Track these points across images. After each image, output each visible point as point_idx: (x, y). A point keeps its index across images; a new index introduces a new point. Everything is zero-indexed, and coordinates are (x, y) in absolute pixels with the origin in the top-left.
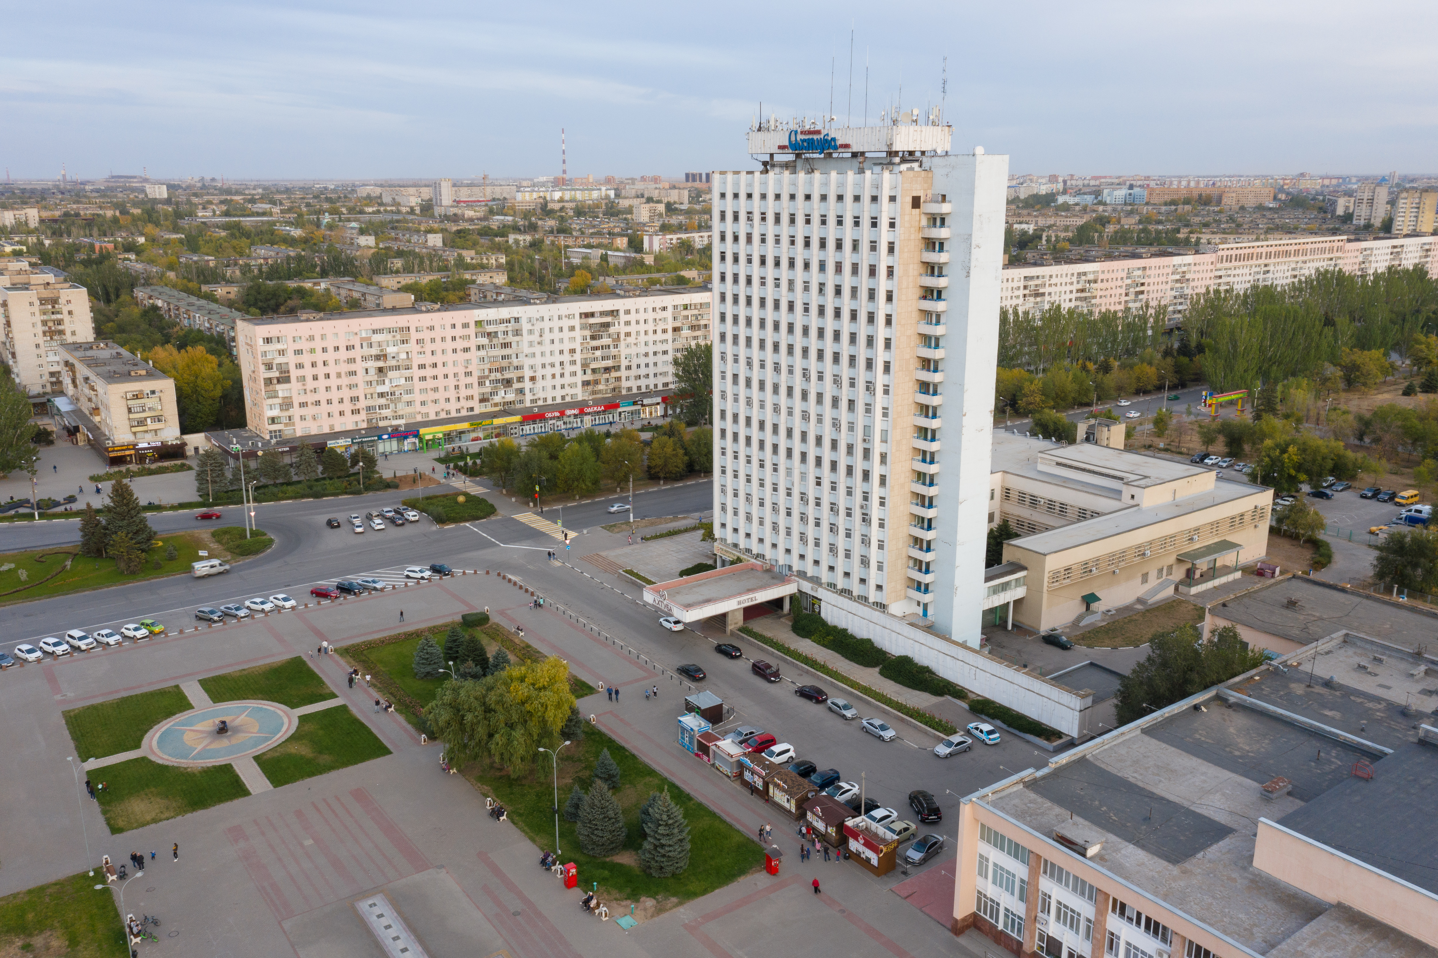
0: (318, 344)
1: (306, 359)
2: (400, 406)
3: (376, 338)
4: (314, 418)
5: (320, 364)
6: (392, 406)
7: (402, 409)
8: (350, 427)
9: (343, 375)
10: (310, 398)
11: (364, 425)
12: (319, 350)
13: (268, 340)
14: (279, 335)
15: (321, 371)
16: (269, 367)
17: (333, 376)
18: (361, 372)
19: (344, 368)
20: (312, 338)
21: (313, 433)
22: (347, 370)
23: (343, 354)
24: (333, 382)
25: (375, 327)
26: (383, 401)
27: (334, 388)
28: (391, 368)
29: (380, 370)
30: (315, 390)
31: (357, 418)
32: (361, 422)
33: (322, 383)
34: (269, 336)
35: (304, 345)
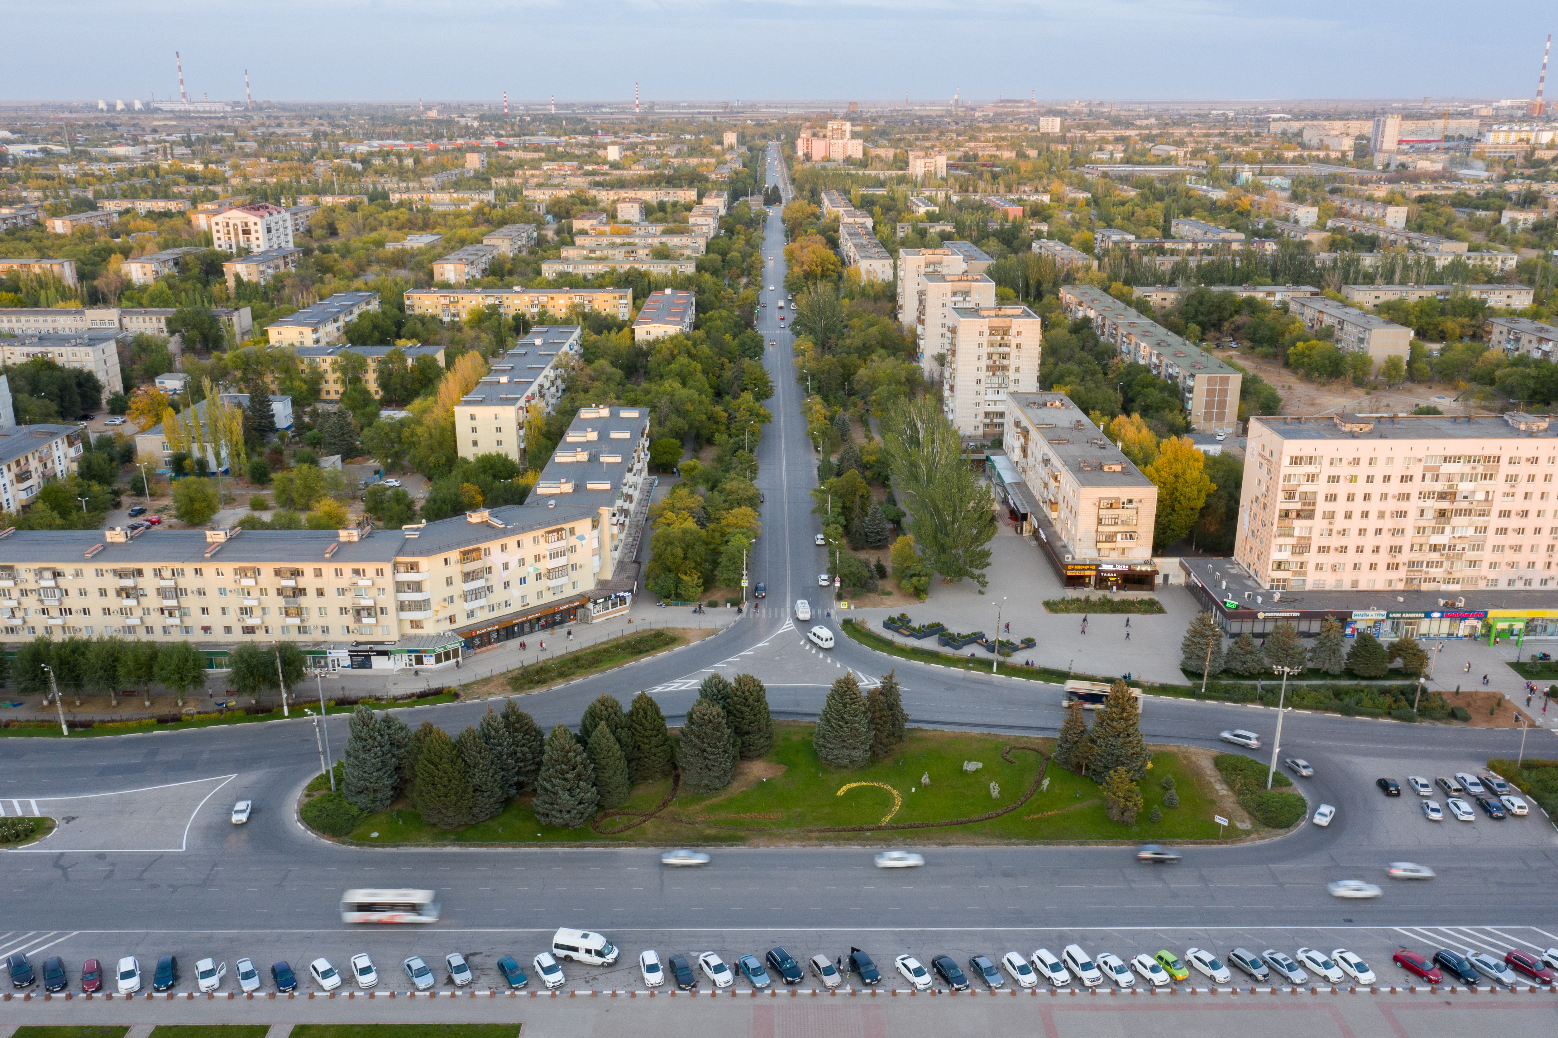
0: (1363, 471)
1: (1342, 489)
2: (1458, 565)
3: (1448, 468)
4: (1334, 568)
5: (1359, 497)
6: (1447, 565)
7: (1461, 570)
8: (1380, 586)
9: (1388, 515)
10: (1335, 542)
11: (1401, 586)
12: (1362, 479)
13: (1296, 461)
14: (1314, 454)
15: (1359, 506)
16: (1290, 495)
17: (1373, 515)
18: (1413, 514)
19: (1392, 505)
20: (1356, 461)
21: (1327, 588)
22: (1394, 509)
23: (1395, 487)
24: (1372, 523)
25: (1448, 453)
26: (1435, 556)
27: (1371, 532)
28: (1459, 512)
29: (1442, 513)
30: (1344, 532)
31: (1393, 575)
32: (1398, 580)
33: (1356, 523)
34: (1298, 454)
35: (1343, 471)
